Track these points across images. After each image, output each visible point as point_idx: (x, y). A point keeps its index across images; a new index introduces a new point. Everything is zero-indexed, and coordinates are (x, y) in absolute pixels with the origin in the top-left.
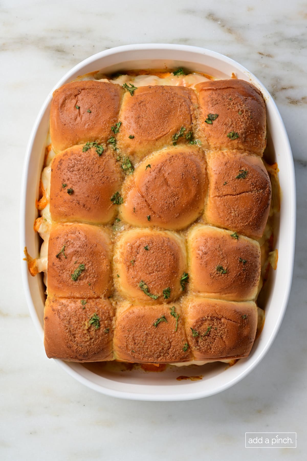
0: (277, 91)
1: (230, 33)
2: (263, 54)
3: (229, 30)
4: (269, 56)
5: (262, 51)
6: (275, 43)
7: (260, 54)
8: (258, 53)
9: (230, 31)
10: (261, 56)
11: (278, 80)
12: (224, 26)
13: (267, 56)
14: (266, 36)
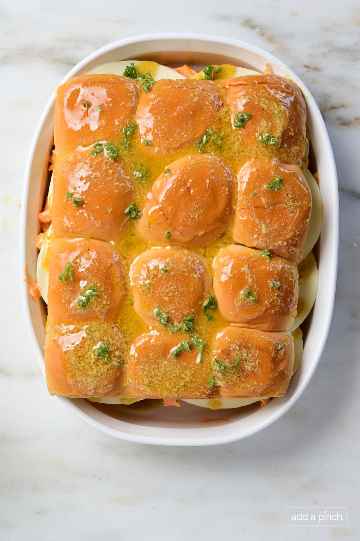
0: (326, 111)
1: (271, 42)
3: (270, 38)
5: (308, 64)
6: (323, 54)
7: (306, 67)
8: (303, 66)
9: (270, 40)
10: (306, 69)
11: (327, 97)
12: (263, 35)
13: (313, 69)
14: (313, 46)
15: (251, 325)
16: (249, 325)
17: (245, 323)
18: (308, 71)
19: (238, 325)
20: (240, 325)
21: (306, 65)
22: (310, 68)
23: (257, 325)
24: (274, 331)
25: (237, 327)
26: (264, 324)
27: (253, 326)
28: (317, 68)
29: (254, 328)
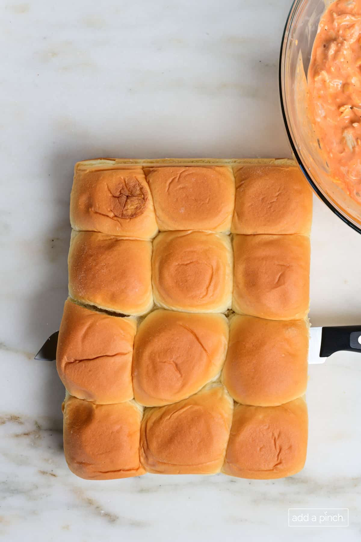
0: (34, 431)
1: (90, 500)
2: (51, 475)
3: (91, 504)
4: (44, 473)
5: (53, 478)
6: (37, 488)
7: (54, 475)
8: (57, 476)
9: (90, 502)
10: (54, 473)
11: (33, 444)
12: (98, 507)
13: (47, 473)
14: (47, 496)
15: (114, 238)
16: (116, 239)
17: (120, 240)
18: (52, 471)
19: (127, 238)
20: (124, 238)
21: (54, 476)
22: (50, 474)
23: (108, 238)
24: (92, 232)
25: (129, 237)
26: (102, 239)
27: (112, 237)
28: (43, 474)
29: (111, 236)
